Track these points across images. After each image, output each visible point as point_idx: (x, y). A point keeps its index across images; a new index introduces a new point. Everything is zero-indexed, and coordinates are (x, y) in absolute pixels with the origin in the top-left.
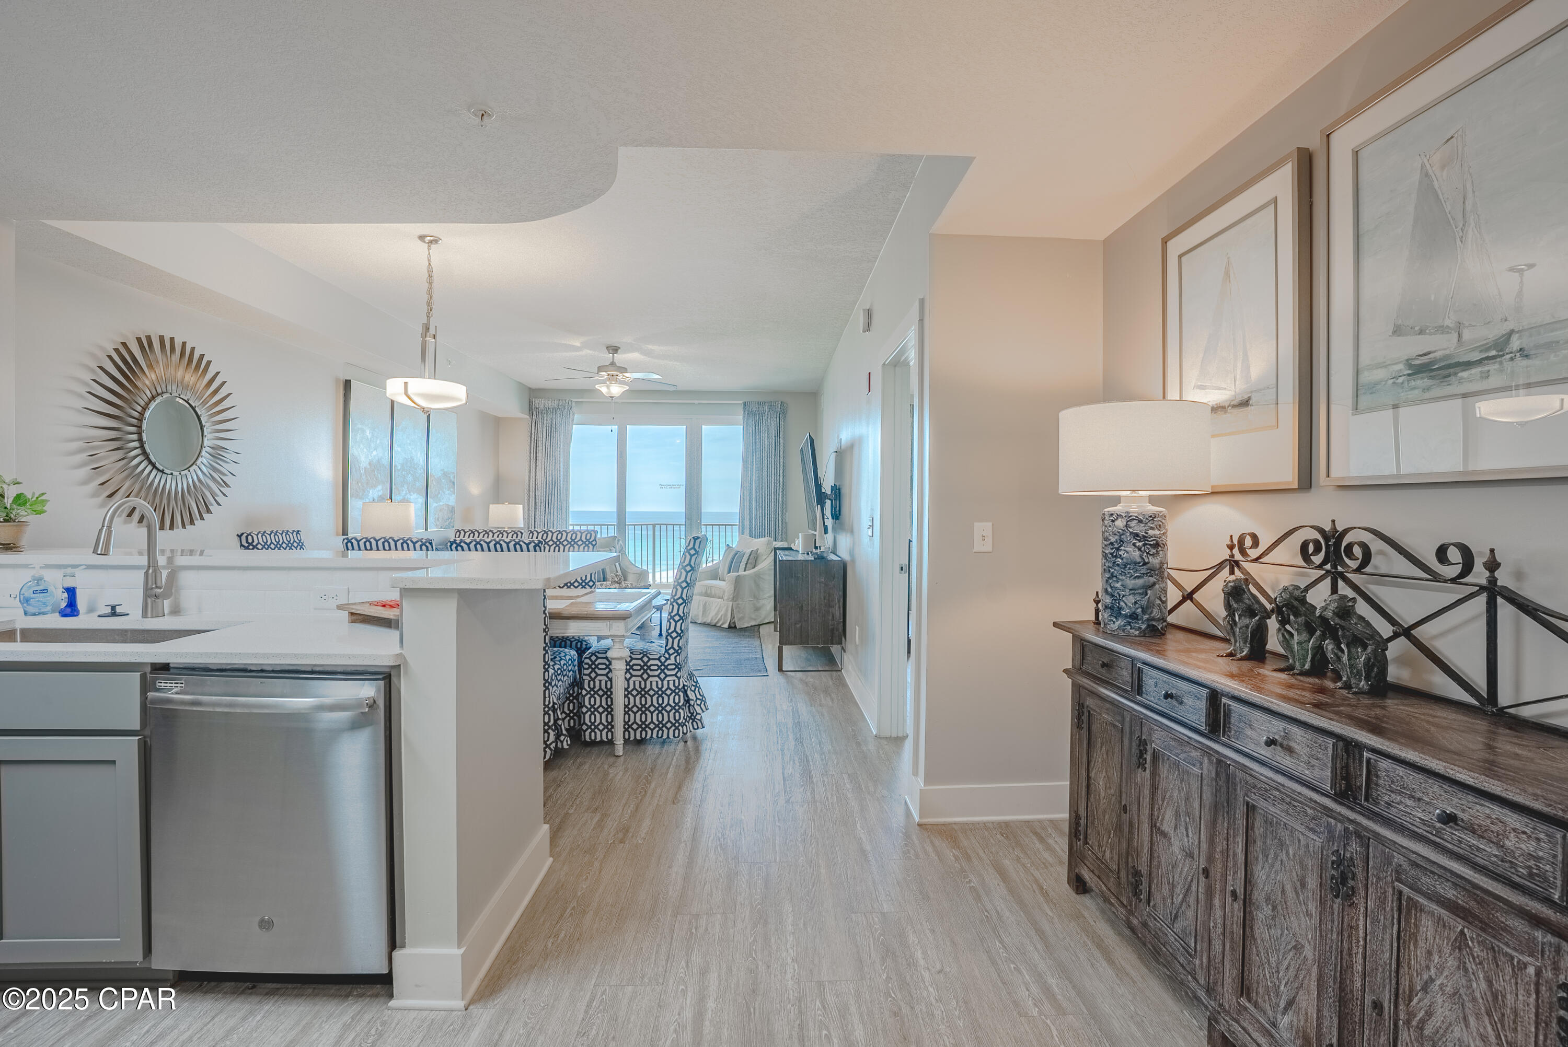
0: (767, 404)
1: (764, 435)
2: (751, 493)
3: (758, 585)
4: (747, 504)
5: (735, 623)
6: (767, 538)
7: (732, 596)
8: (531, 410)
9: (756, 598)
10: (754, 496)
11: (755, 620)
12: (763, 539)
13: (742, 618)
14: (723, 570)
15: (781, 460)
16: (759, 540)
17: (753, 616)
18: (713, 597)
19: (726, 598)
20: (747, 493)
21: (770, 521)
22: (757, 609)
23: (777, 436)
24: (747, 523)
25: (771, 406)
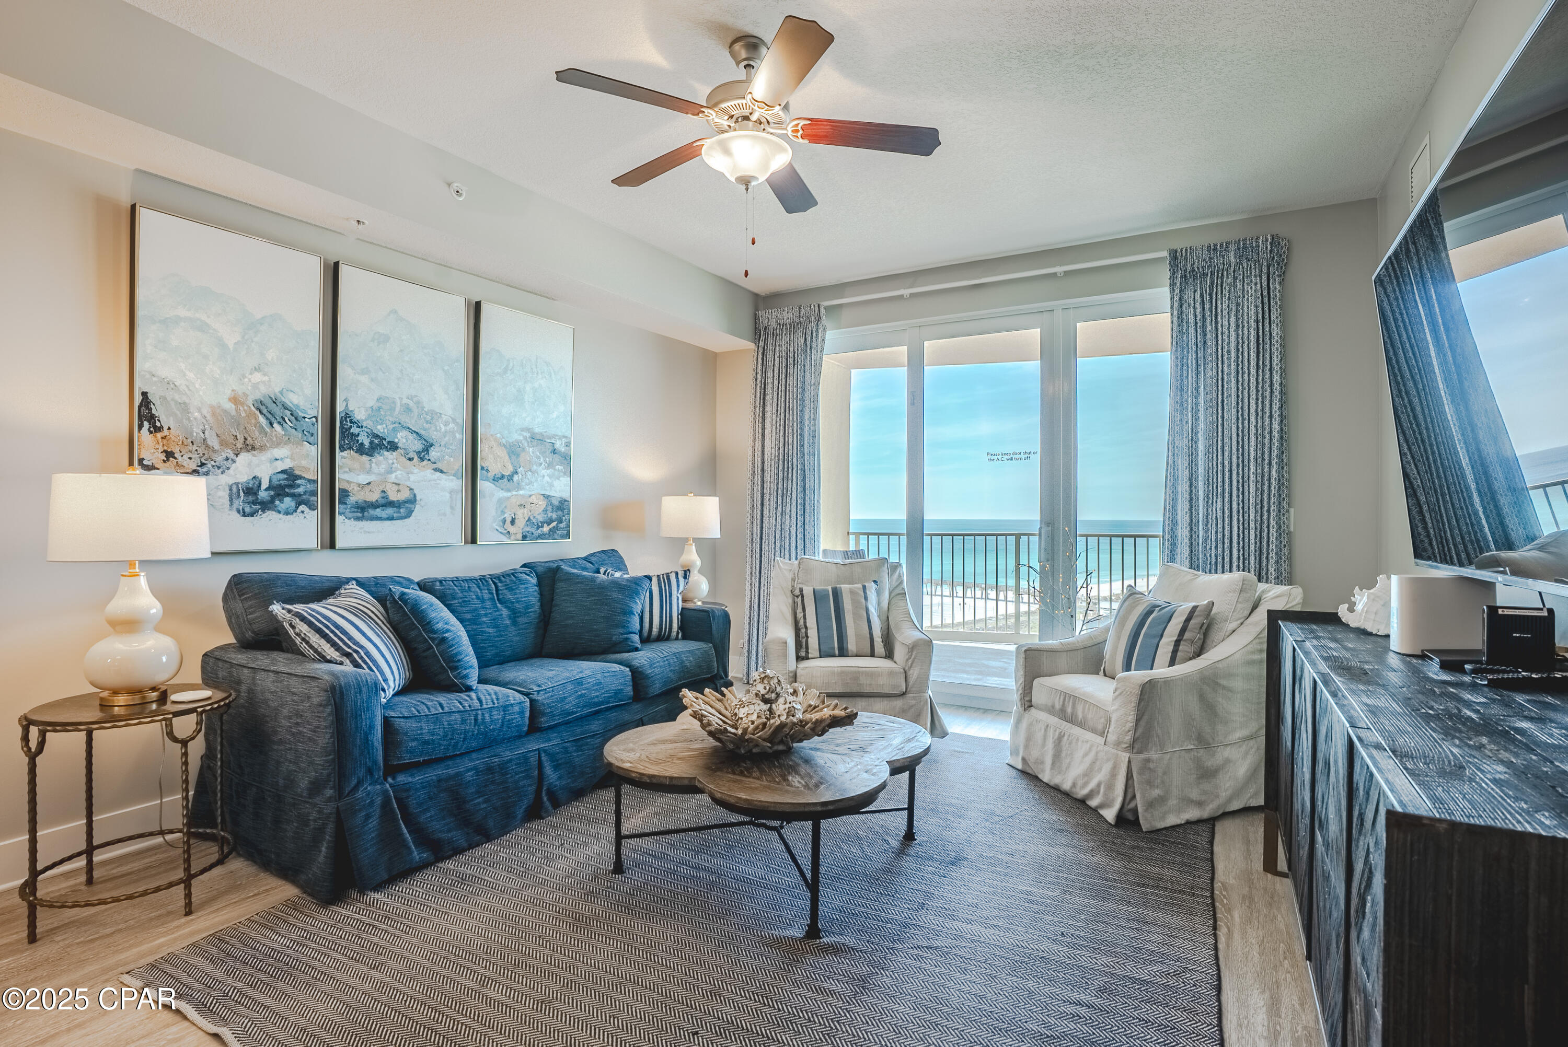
0: (1232, 247)
1: (1227, 322)
2: (1192, 464)
3: (1210, 709)
4: (1183, 488)
5: (1135, 811)
6: (1237, 575)
7: (1128, 738)
8: (759, 333)
9: (1204, 742)
10: (1201, 470)
11: (1200, 804)
12: (1227, 576)
13: (1162, 800)
14: (1114, 652)
15: (1276, 378)
16: (1214, 577)
17: (1194, 795)
18: (1081, 725)
19: (1112, 738)
20: (1182, 463)
21: (1244, 527)
22: (1207, 774)
23: (1264, 318)
24: (1183, 533)
25: (1244, 249)
